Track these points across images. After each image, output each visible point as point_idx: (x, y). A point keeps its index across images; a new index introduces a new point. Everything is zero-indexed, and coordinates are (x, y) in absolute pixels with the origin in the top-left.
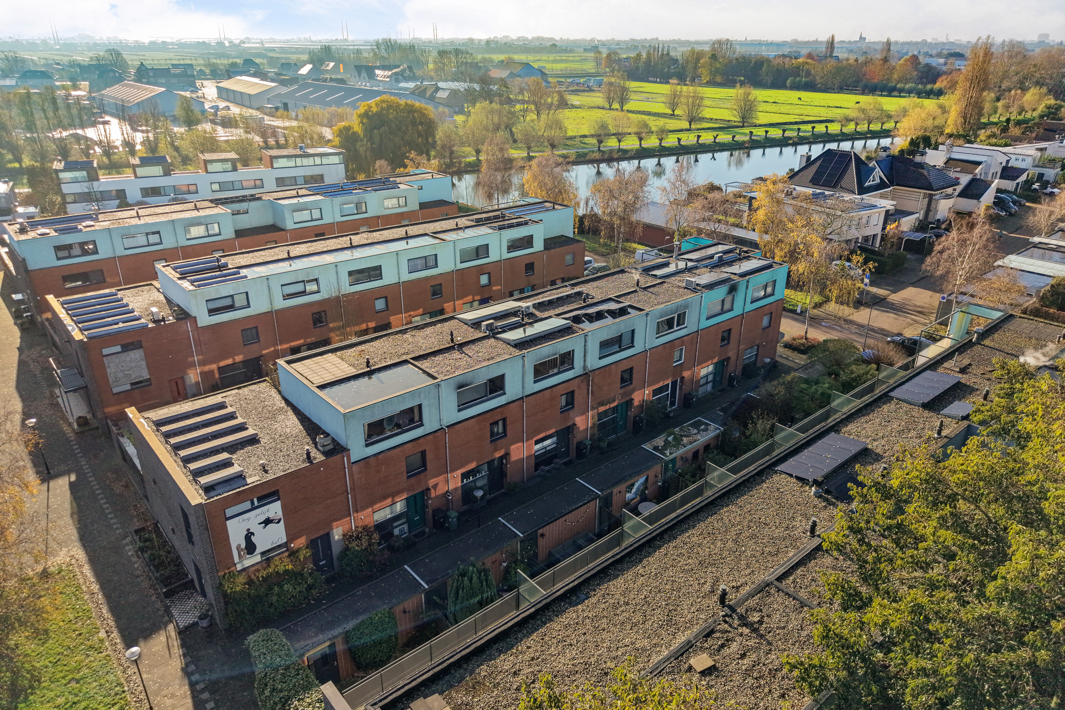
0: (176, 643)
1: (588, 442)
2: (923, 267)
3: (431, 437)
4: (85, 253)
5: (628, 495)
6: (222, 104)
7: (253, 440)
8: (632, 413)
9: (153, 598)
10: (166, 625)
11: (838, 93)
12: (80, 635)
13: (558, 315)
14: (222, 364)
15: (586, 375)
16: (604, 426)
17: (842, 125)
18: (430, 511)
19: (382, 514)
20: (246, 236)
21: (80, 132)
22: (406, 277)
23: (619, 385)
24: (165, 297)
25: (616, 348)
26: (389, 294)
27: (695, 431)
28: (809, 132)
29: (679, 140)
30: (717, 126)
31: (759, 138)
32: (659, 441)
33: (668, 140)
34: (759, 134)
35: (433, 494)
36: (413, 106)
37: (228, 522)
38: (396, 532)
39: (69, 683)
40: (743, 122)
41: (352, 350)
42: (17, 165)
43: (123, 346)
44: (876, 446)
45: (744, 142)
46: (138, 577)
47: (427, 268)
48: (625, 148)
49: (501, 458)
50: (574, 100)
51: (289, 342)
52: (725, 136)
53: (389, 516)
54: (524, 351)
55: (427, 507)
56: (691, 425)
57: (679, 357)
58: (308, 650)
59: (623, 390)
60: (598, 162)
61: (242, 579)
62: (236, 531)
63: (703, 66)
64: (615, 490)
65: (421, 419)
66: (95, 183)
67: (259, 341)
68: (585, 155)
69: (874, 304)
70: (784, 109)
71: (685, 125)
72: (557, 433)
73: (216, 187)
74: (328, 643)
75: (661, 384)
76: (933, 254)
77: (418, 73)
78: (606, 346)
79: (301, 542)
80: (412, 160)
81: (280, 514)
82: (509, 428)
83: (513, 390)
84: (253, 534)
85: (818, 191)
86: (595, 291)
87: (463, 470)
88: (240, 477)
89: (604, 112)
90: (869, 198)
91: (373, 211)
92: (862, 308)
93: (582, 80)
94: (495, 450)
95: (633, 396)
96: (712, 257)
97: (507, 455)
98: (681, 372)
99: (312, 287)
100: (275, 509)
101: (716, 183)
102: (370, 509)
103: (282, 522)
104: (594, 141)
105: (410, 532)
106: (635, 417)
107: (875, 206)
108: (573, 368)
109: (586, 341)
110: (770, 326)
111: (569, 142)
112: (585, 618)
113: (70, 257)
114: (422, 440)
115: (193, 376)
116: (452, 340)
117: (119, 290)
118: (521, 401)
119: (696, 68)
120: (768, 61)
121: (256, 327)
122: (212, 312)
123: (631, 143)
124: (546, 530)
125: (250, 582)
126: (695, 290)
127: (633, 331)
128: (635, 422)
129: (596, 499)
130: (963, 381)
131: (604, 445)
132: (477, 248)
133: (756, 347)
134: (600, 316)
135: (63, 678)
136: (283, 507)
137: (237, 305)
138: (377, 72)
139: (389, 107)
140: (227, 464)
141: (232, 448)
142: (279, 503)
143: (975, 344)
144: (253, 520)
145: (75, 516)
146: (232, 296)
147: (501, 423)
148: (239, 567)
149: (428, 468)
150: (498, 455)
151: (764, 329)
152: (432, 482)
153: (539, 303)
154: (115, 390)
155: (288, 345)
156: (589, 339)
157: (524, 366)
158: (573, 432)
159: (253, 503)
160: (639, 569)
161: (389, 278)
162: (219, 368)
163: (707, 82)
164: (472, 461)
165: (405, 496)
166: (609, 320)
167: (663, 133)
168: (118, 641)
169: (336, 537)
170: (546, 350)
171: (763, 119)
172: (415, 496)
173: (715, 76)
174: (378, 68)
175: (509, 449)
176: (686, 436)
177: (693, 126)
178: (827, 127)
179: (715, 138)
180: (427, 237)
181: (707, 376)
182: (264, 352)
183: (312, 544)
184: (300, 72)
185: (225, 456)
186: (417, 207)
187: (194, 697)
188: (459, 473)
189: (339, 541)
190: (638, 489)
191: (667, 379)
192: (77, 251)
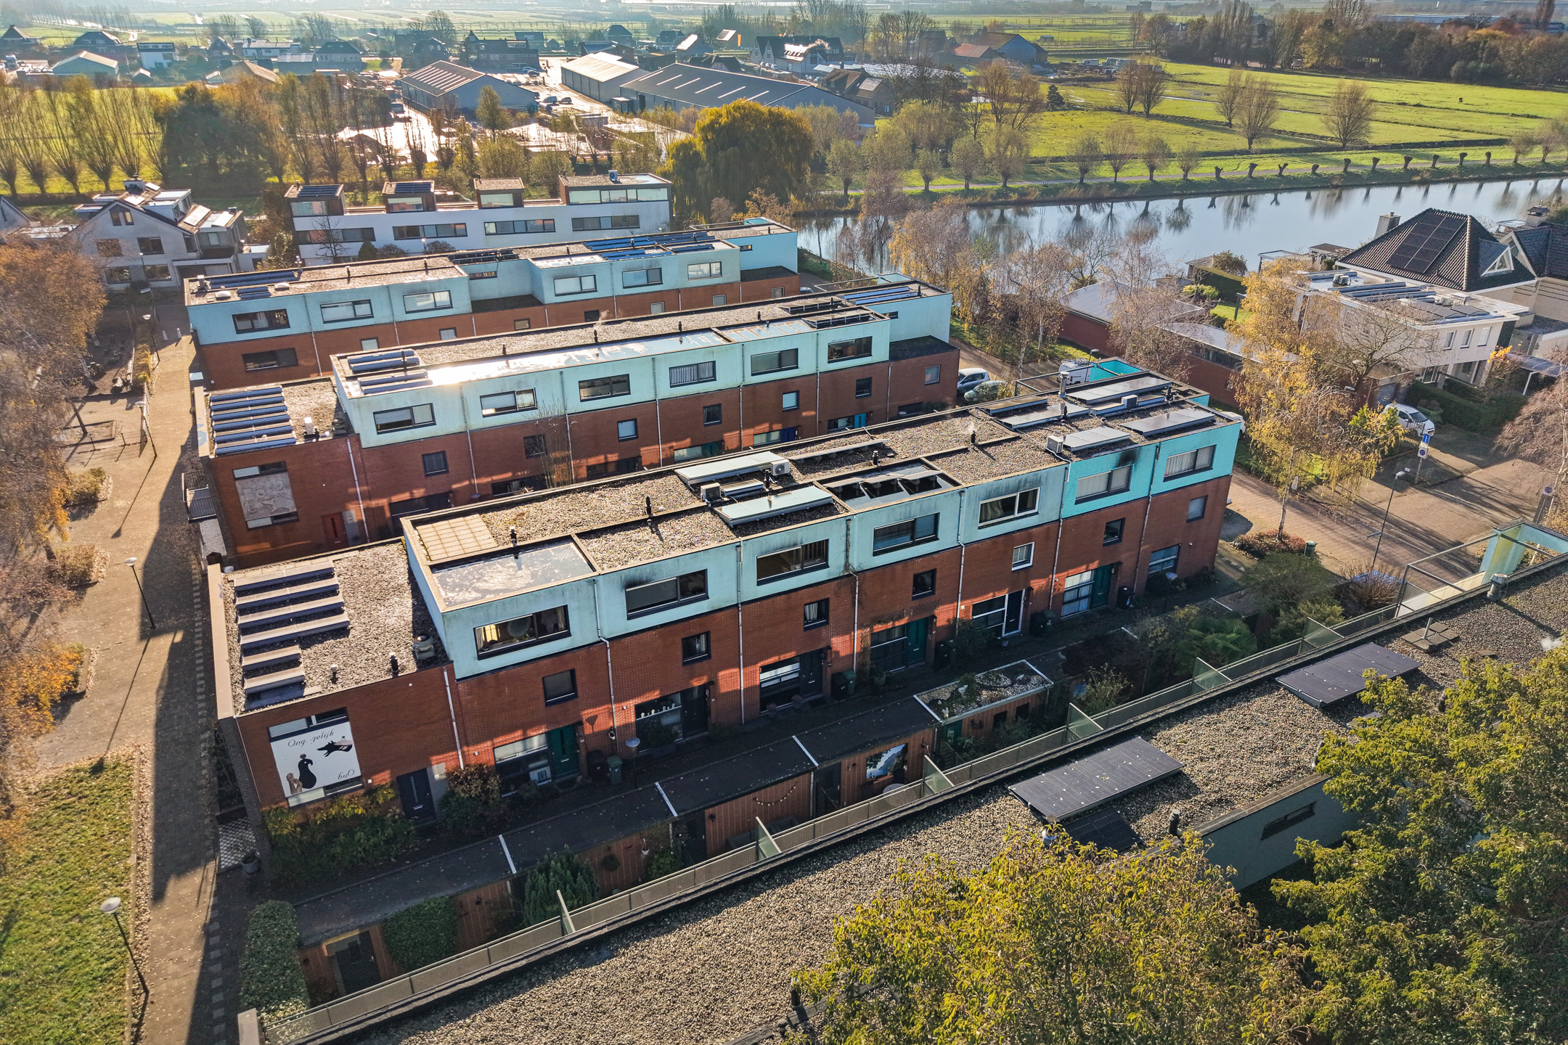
0: (210, 888)
1: (851, 676)
2: (1499, 440)
3: (583, 652)
4: (273, 325)
5: (869, 770)
6: (562, 94)
7: (342, 631)
8: (933, 636)
9: (207, 821)
10: (208, 861)
11: (1543, 89)
12: (107, 856)
13: (822, 482)
14: (395, 499)
15: (849, 578)
16: (880, 653)
17: (1518, 153)
18: (582, 752)
19: (510, 750)
20: (489, 310)
21: (369, 133)
22: (666, 392)
23: (910, 595)
24: (338, 400)
25: (906, 539)
26: (642, 415)
27: (1008, 682)
28: (1456, 161)
29: (1218, 170)
30: (1298, 145)
31: (1360, 171)
32: (944, 692)
33: (1200, 170)
34: (1364, 162)
35: (588, 729)
36: (780, 115)
37: (273, 744)
38: (534, 775)
39: (70, 920)
40: (1345, 141)
41: (508, 511)
42: (276, 180)
43: (262, 468)
44: (1197, 772)
45: (1333, 177)
46: (201, 788)
47: (700, 381)
48: (1125, 181)
49: (703, 688)
50: (1077, 95)
51: (491, 475)
52: (1303, 166)
53: (520, 755)
54: (742, 539)
55: (578, 748)
56: (1004, 672)
57: (1020, 558)
58: (329, 938)
59: (917, 603)
60: (1078, 202)
61: (294, 819)
62: (286, 756)
63: (1308, 41)
64: (846, 762)
65: (567, 626)
66: (333, 219)
67: (447, 472)
68: (1057, 189)
69: (1434, 486)
70: (1428, 117)
71: (1241, 143)
72: (800, 658)
73: (492, 229)
74: (356, 932)
75: (989, 597)
76: (1518, 420)
77: (848, 48)
78: (886, 537)
79: (384, 777)
80: (755, 201)
81: (350, 739)
82: (713, 645)
83: (720, 593)
84: (310, 762)
85: (1397, 280)
86: (902, 443)
87: (638, 701)
88: (299, 684)
89: (1116, 117)
90: (1482, 299)
91: (671, 281)
92: (1411, 490)
93: (1101, 62)
94: (692, 676)
95: (936, 612)
96: (1117, 399)
97: (712, 683)
98: (1027, 581)
99: (526, 399)
100: (342, 732)
101: (1236, 254)
102: (489, 743)
103: (353, 748)
104: (1075, 167)
105: (553, 778)
106: (938, 644)
107: (1485, 314)
108: (826, 566)
109: (848, 529)
110: (1202, 516)
111: (1037, 168)
112: (588, 988)
113: (253, 330)
114: (567, 656)
115: (356, 513)
116: (649, 510)
117: (284, 386)
118: (734, 610)
119: (1296, 40)
120: (1425, 31)
121: (444, 453)
122: (383, 428)
123: (1136, 173)
124: (720, 811)
125: (304, 826)
126: (1059, 456)
127: (937, 516)
128: (937, 650)
129: (809, 772)
130: (1423, 670)
131: (880, 680)
132: (781, 354)
133: (1175, 548)
134: (888, 488)
135: (67, 912)
136: (355, 731)
137: (418, 420)
138: (788, 47)
139: (745, 116)
140: (293, 662)
141: (307, 640)
142: (347, 725)
143: (1489, 601)
144: (311, 743)
145: (162, 692)
146: (410, 408)
147: (703, 638)
148: (293, 802)
149: (580, 693)
150: (696, 683)
151: (1189, 521)
152: (587, 713)
153: (806, 460)
154: (252, 524)
155: (489, 479)
156: (855, 526)
157: (739, 560)
158: (825, 658)
159: (309, 721)
160: (709, 924)
161: (640, 392)
162: (391, 505)
163: (1313, 67)
164: (654, 689)
165: (543, 730)
166: (904, 497)
167: (1191, 158)
168: (147, 873)
169: (437, 776)
170: (777, 539)
171: (1380, 133)
172: (561, 731)
173: (1326, 56)
174: (790, 41)
175: (716, 676)
176: (989, 688)
177: (1255, 146)
178: (1489, 155)
179: (1281, 169)
180: (712, 334)
181: (1078, 588)
182: (455, 486)
183: (400, 783)
184: (679, 47)
185: (294, 650)
186: (736, 277)
187: (204, 967)
188: (632, 703)
189: (441, 781)
190: (888, 763)
191: (1000, 589)
192: (263, 322)
